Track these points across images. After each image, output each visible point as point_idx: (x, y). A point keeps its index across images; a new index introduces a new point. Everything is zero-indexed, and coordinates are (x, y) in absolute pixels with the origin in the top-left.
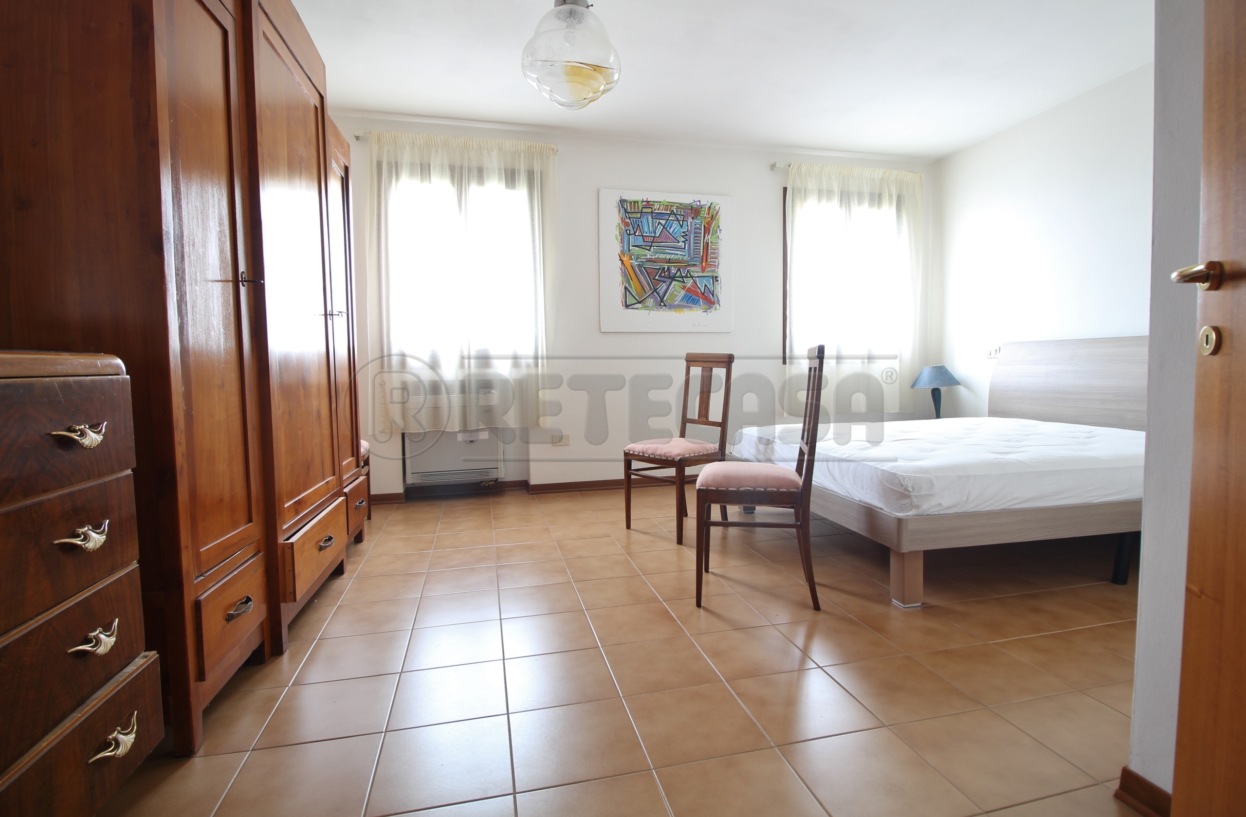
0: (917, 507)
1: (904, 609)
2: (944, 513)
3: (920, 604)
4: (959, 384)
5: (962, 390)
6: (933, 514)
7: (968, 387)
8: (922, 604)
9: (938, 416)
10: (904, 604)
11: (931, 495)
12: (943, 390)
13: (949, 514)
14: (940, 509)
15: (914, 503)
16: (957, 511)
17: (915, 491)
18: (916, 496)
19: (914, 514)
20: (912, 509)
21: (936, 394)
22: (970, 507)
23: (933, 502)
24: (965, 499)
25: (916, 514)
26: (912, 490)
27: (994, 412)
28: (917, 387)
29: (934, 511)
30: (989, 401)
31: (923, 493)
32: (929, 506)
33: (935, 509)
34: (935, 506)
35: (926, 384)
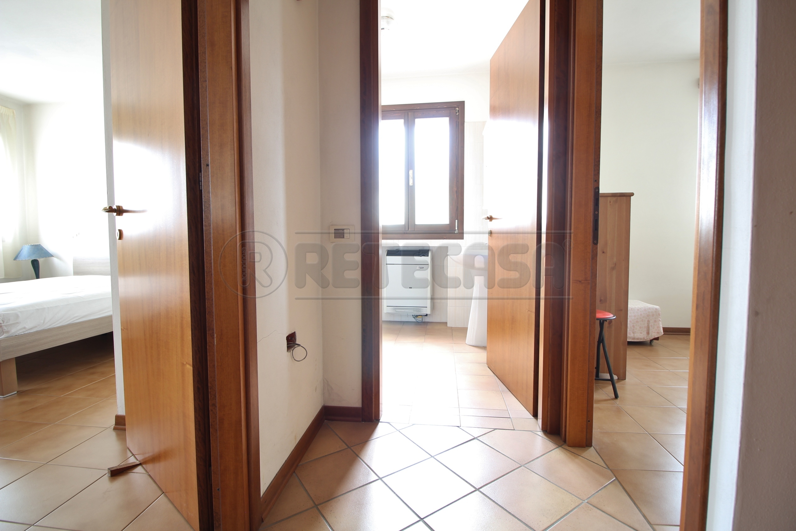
0: (7, 332)
1: (3, 399)
2: (28, 332)
3: (16, 392)
4: (52, 256)
5: (55, 260)
6: (20, 334)
7: (58, 258)
8: (17, 392)
9: (38, 277)
10: (3, 395)
11: (18, 323)
12: (41, 261)
13: (32, 332)
14: (25, 330)
15: (5, 330)
16: (38, 330)
17: (5, 322)
18: (6, 326)
19: (5, 337)
20: (3, 334)
21: (35, 264)
22: (46, 326)
23: (19, 327)
24: (43, 322)
25: (7, 336)
26: (2, 322)
27: (77, 272)
28: (20, 259)
29: (21, 332)
30: (73, 266)
31: (11, 322)
32: (15, 330)
33: (21, 331)
34: (21, 329)
35: (26, 256)
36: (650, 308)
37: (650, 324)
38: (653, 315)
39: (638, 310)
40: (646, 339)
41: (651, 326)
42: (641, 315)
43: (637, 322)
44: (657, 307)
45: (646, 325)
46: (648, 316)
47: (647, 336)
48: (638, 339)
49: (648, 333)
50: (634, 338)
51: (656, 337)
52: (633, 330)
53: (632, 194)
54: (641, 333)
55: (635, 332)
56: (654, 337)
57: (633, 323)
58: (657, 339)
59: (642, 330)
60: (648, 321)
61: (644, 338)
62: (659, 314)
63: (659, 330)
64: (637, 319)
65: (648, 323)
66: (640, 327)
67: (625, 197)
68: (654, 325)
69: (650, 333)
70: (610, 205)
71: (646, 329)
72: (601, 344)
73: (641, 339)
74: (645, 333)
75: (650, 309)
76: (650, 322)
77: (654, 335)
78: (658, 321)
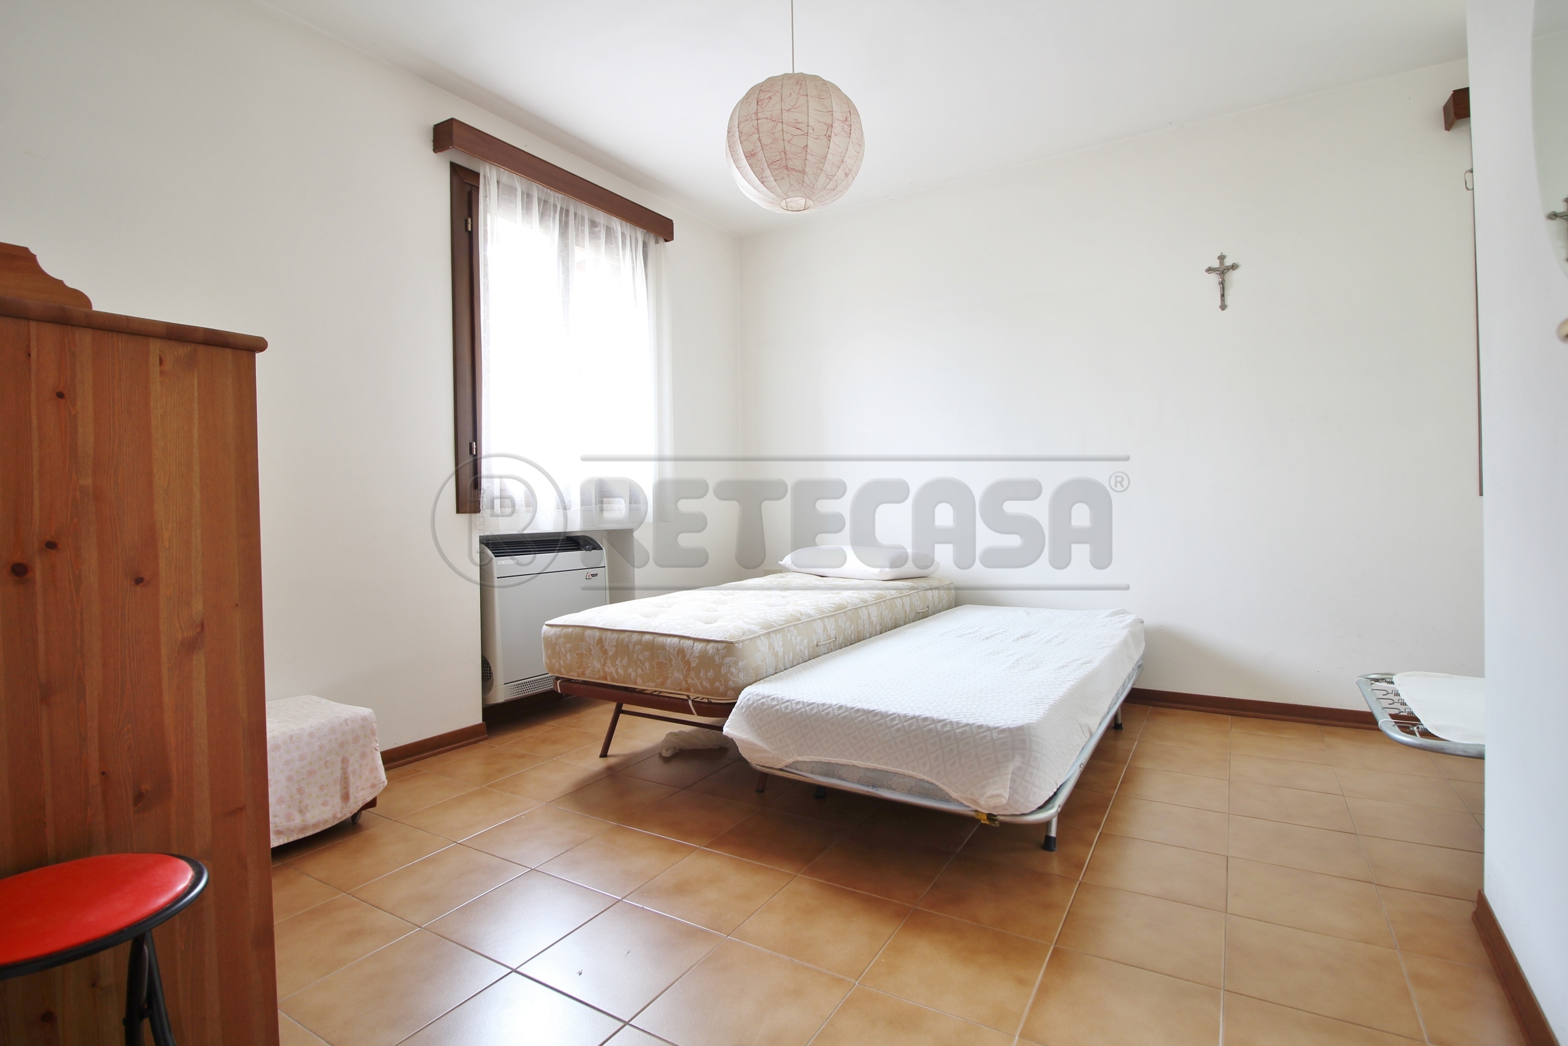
36: (346, 720)
37: (350, 769)
38: (356, 740)
39: (311, 735)
40: (342, 817)
41: (354, 772)
42: (321, 747)
43: (311, 773)
44: (365, 711)
45: (338, 774)
46: (342, 745)
47: (342, 808)
48: (315, 826)
49: (346, 797)
50: (303, 829)
51: (369, 799)
52: (300, 802)
53: (259, 345)
54: (325, 804)
55: (307, 806)
56: (364, 804)
57: (298, 782)
58: (372, 804)
59: (327, 795)
60: (345, 761)
61: (335, 817)
62: (373, 732)
63: (375, 778)
64: (311, 763)
65: (342, 768)
66: (322, 788)
67: (229, 354)
68: (361, 766)
69: (351, 795)
70: (162, 373)
71: (339, 786)
72: (146, 1023)
73: (326, 821)
74: (337, 800)
75: (347, 723)
76: (348, 761)
77: (360, 796)
78: (372, 751)
